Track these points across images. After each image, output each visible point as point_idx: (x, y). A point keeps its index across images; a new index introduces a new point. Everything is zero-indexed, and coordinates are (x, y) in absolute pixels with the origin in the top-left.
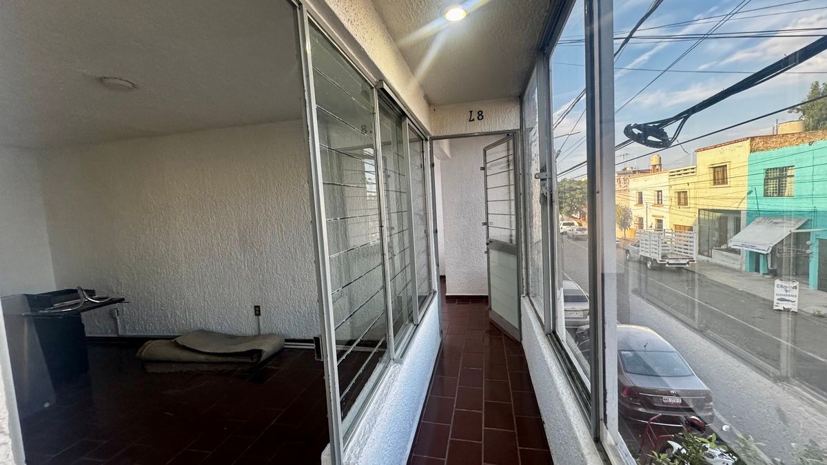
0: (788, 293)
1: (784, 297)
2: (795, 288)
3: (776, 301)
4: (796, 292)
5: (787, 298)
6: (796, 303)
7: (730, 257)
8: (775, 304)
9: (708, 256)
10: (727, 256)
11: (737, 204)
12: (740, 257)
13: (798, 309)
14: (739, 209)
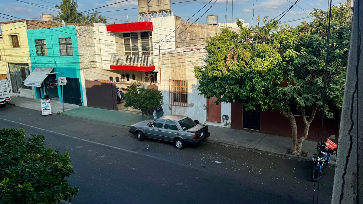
0: (47, 106)
1: (45, 108)
2: (49, 102)
3: (43, 111)
4: (49, 104)
5: (47, 108)
6: (51, 110)
7: (28, 92)
8: (42, 112)
9: (18, 93)
10: (26, 91)
11: (27, 60)
12: (32, 91)
13: (52, 113)
14: (27, 63)
